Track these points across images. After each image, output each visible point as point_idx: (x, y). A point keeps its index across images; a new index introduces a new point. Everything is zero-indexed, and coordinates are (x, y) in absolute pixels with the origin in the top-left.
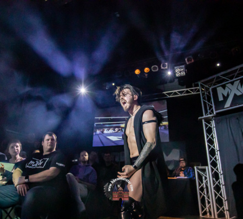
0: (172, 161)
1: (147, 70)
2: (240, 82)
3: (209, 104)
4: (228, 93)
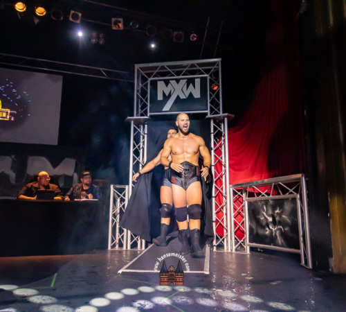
2: (187, 82)
3: (142, 101)
4: (170, 92)
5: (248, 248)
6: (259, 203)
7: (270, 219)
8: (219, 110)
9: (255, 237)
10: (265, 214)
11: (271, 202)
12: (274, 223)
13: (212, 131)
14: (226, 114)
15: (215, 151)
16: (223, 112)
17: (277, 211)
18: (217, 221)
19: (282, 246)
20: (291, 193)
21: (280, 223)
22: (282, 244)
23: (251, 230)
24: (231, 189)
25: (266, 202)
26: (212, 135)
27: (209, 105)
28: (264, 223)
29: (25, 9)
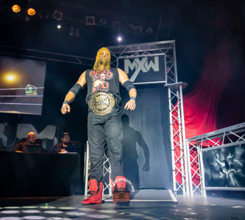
0: (43, 140)
1: (31, 11)
2: (148, 59)
4: (135, 68)
5: (205, 191)
6: (213, 152)
7: (223, 165)
8: (175, 80)
9: (210, 182)
10: (218, 160)
11: (223, 150)
12: (227, 167)
13: (170, 97)
14: (181, 82)
15: (173, 113)
16: (178, 81)
17: (229, 157)
18: (176, 171)
19: (236, 186)
20: (241, 140)
21: (232, 166)
22: (236, 184)
23: (206, 176)
24: (188, 143)
25: (219, 150)
26: (170, 100)
27: (166, 76)
28: (218, 169)
29: (19, 10)
